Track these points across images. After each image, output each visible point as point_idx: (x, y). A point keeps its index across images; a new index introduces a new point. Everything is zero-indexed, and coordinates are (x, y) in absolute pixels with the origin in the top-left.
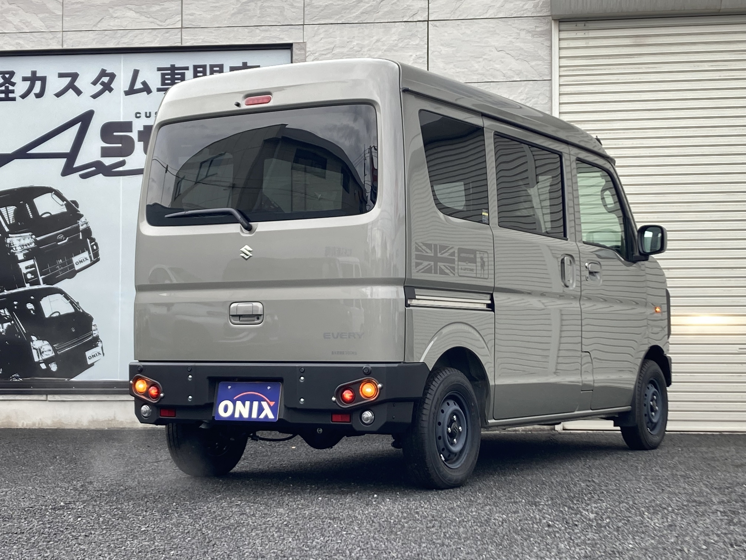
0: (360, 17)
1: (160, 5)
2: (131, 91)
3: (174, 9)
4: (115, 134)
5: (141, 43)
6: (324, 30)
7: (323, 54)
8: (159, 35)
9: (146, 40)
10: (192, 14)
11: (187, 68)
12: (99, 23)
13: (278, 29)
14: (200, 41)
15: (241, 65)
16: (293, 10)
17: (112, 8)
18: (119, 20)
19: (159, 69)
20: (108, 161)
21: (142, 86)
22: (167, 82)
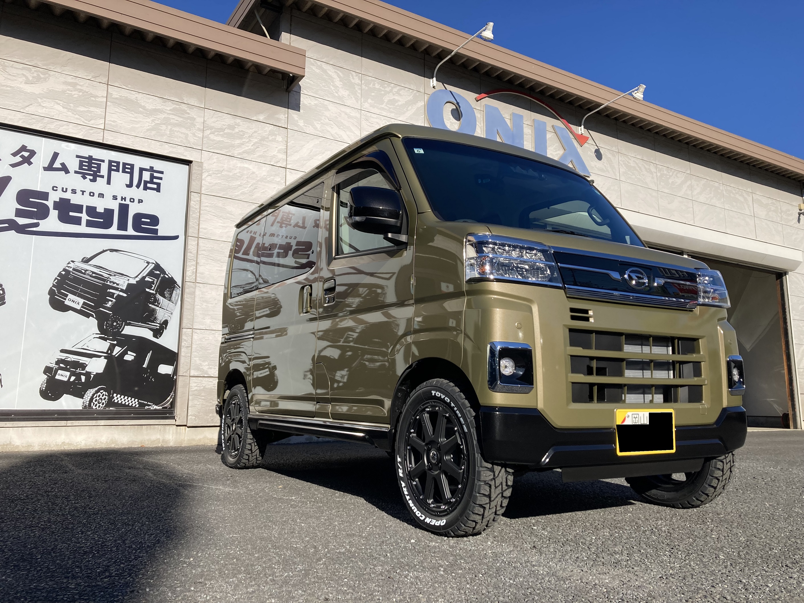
0: (242, 155)
1: (86, 108)
2: (50, 168)
3: (98, 113)
4: (31, 199)
5: (66, 133)
6: (216, 157)
7: (215, 173)
8: (84, 131)
9: (71, 131)
10: (114, 121)
11: (103, 161)
12: (27, 108)
13: (183, 148)
14: (120, 142)
15: (149, 168)
16: (195, 138)
17: (41, 99)
18: (47, 110)
19: (78, 156)
20: (22, 221)
21: (61, 167)
22: (83, 167)
